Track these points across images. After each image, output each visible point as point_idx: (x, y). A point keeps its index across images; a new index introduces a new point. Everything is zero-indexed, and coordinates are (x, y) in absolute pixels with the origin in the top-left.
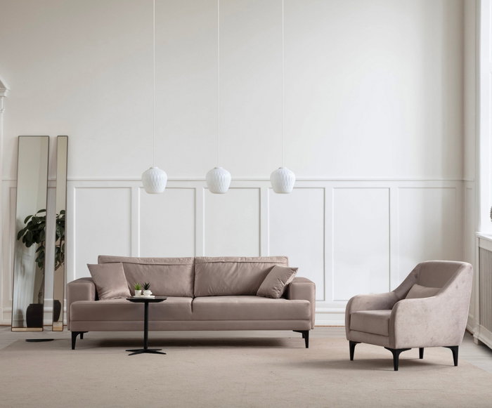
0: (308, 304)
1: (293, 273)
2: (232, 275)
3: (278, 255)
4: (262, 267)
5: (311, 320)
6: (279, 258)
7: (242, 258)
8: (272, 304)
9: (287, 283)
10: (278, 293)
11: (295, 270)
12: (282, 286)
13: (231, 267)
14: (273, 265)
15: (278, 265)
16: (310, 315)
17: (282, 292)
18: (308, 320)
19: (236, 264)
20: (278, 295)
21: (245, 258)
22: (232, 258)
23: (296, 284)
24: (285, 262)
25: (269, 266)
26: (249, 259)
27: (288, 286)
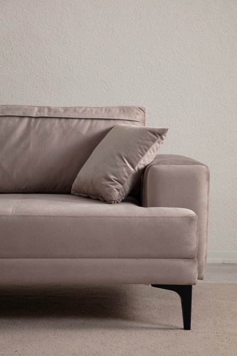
0: (190, 219)
1: (154, 141)
2: (18, 144)
3: (123, 104)
4: (86, 130)
5: (198, 257)
6: (124, 109)
7: (41, 109)
8: (100, 220)
9: (140, 165)
10: (118, 190)
11: (159, 134)
12: (128, 172)
13: (15, 128)
14: (111, 124)
15: (121, 124)
16: (194, 246)
17: (127, 186)
18: (189, 258)
19: (26, 120)
20: (116, 195)
21: (49, 109)
22: (19, 108)
23: (162, 167)
24: (139, 117)
25: (102, 126)
26: (56, 111)
27: (142, 173)
